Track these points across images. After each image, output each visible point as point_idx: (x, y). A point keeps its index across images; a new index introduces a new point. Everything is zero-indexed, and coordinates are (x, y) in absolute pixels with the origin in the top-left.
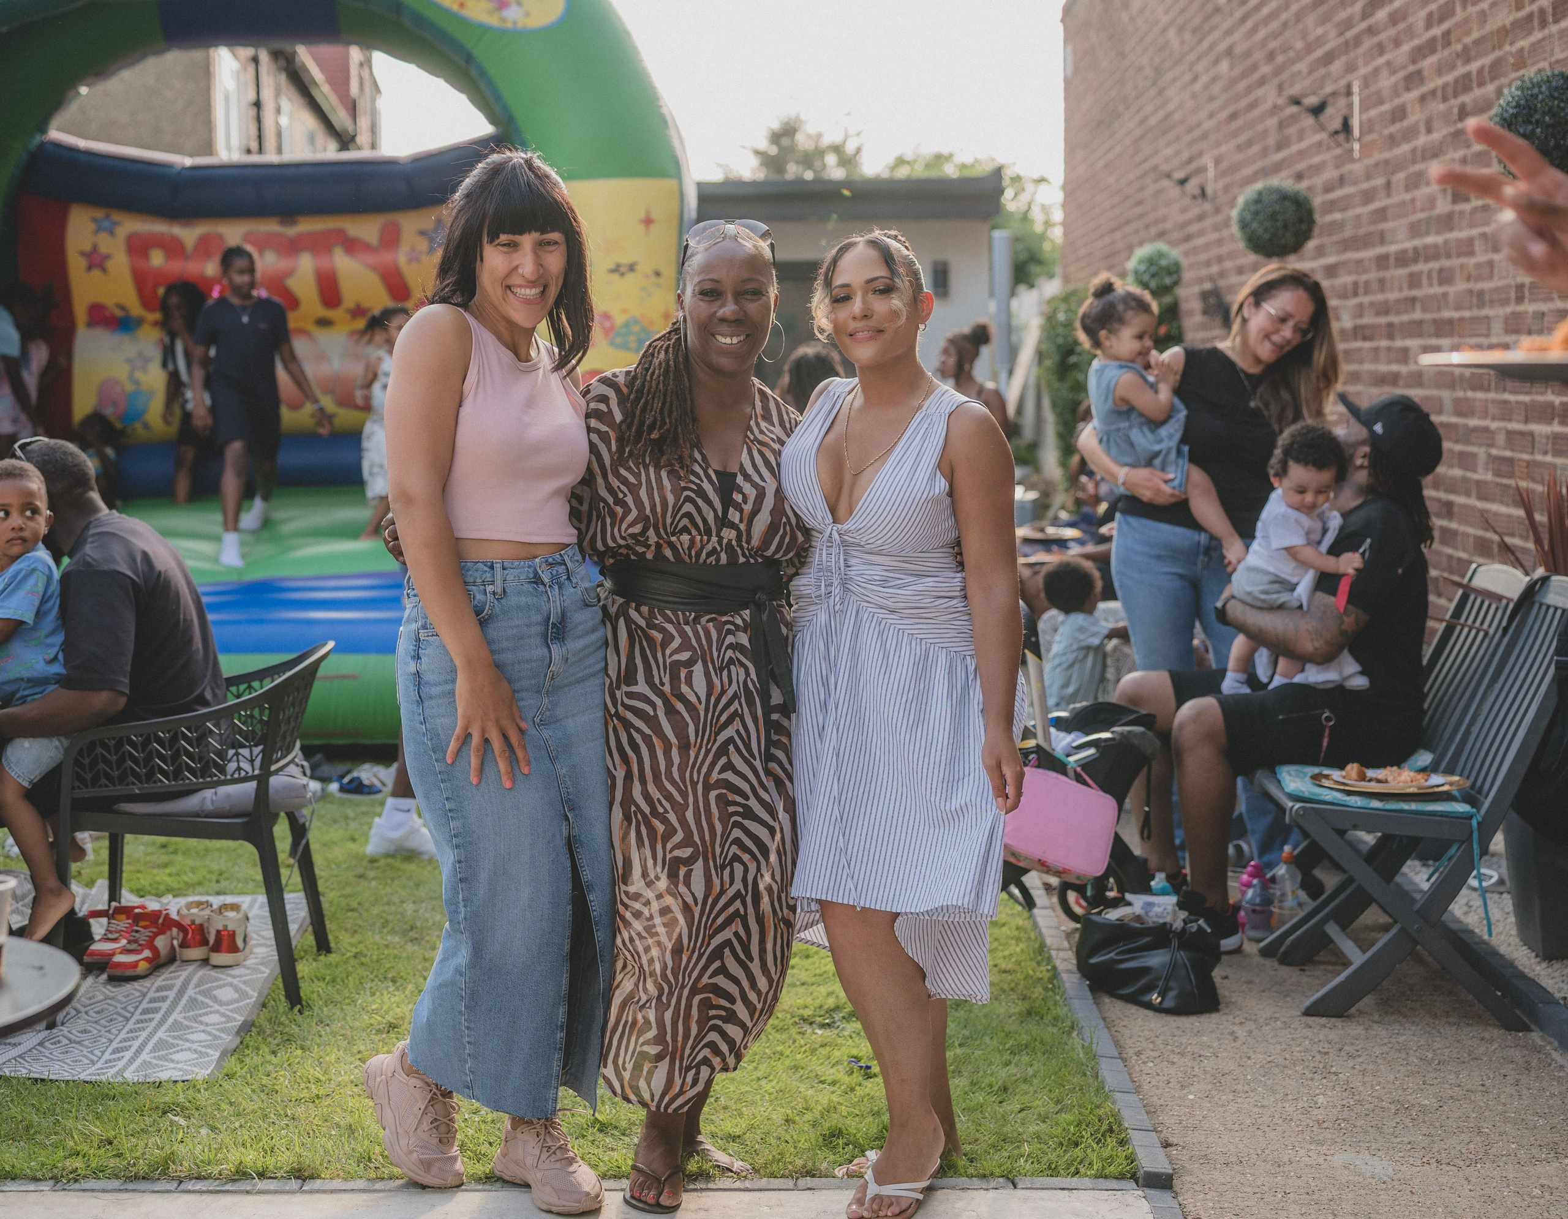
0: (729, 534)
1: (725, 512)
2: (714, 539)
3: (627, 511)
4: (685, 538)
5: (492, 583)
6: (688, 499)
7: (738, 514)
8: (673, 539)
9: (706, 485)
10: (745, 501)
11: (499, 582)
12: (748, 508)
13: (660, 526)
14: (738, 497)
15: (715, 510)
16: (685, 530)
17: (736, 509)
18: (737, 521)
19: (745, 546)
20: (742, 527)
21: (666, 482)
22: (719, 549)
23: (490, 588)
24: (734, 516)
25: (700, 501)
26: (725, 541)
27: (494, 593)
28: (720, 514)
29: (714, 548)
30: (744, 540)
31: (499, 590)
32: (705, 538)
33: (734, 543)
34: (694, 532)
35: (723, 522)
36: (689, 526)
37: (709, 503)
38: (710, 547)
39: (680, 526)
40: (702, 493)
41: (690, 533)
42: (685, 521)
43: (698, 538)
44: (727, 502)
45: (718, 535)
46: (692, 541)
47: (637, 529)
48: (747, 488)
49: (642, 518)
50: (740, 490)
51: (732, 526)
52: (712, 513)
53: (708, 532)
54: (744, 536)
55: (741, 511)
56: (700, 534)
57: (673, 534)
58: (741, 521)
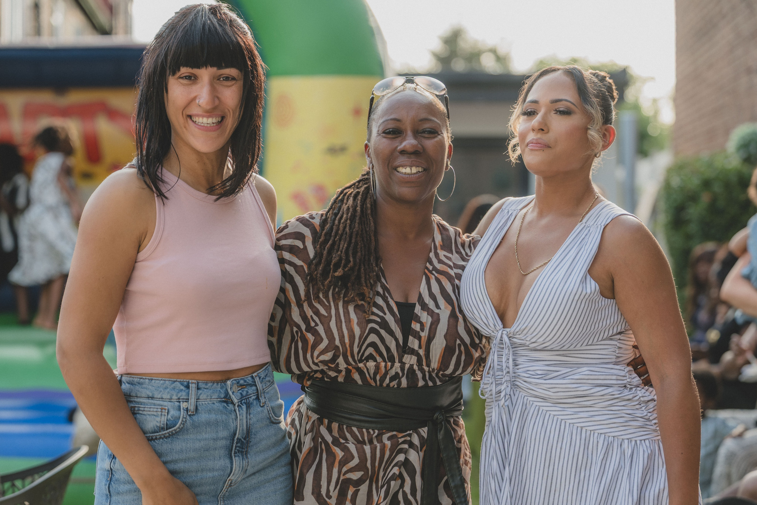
0: (410, 360)
1: (406, 340)
2: (397, 365)
3: (318, 340)
4: (371, 364)
5: (187, 400)
6: (373, 331)
7: (416, 342)
8: (361, 365)
9: (389, 318)
10: (422, 329)
11: (192, 400)
12: (424, 335)
13: (349, 354)
14: (416, 326)
15: (396, 340)
16: (371, 357)
17: (415, 337)
18: (416, 347)
19: (426, 369)
20: (422, 352)
21: (353, 316)
22: (401, 374)
23: (184, 405)
24: (413, 343)
25: (383, 332)
26: (407, 366)
27: (187, 410)
28: (401, 342)
29: (397, 373)
30: (424, 363)
31: (192, 408)
32: (389, 364)
33: (415, 367)
34: (379, 359)
35: (404, 349)
36: (374, 354)
37: (391, 333)
38: (392, 372)
39: (367, 354)
40: (384, 325)
41: (375, 360)
42: (371, 350)
43: (383, 364)
44: (407, 331)
45: (401, 361)
46: (377, 367)
47: (328, 356)
48: (425, 318)
49: (332, 346)
50: (418, 319)
51: (413, 352)
52: (394, 343)
53: (392, 359)
54: (424, 360)
55: (419, 338)
56: (384, 361)
57: (361, 361)
58: (420, 347)
